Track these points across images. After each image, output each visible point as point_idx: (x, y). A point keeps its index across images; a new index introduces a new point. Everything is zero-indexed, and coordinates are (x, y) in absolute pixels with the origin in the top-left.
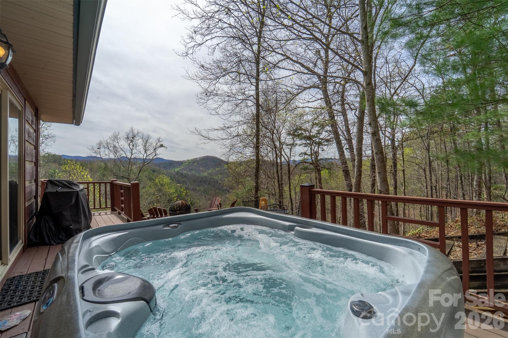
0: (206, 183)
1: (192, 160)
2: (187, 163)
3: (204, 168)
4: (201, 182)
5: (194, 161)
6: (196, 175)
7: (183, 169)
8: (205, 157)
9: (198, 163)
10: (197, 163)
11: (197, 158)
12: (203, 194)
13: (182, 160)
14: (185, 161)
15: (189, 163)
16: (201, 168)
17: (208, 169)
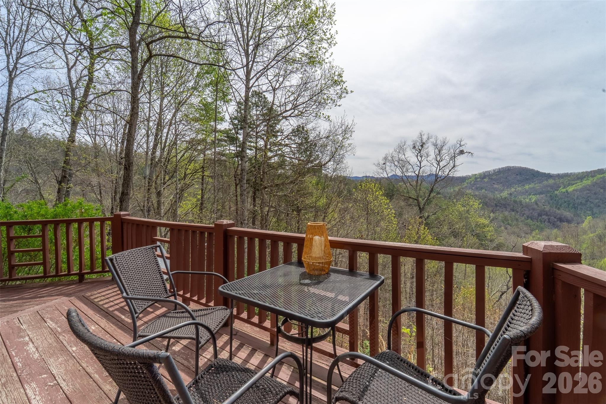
0: (506, 208)
1: (480, 174)
2: (473, 178)
3: (501, 185)
4: (496, 206)
5: (484, 176)
6: (489, 195)
7: (466, 187)
8: (503, 168)
9: (492, 179)
10: (489, 178)
11: (489, 172)
12: (502, 224)
13: (464, 175)
14: (469, 176)
15: (476, 178)
16: (495, 186)
17: (510, 186)
